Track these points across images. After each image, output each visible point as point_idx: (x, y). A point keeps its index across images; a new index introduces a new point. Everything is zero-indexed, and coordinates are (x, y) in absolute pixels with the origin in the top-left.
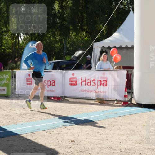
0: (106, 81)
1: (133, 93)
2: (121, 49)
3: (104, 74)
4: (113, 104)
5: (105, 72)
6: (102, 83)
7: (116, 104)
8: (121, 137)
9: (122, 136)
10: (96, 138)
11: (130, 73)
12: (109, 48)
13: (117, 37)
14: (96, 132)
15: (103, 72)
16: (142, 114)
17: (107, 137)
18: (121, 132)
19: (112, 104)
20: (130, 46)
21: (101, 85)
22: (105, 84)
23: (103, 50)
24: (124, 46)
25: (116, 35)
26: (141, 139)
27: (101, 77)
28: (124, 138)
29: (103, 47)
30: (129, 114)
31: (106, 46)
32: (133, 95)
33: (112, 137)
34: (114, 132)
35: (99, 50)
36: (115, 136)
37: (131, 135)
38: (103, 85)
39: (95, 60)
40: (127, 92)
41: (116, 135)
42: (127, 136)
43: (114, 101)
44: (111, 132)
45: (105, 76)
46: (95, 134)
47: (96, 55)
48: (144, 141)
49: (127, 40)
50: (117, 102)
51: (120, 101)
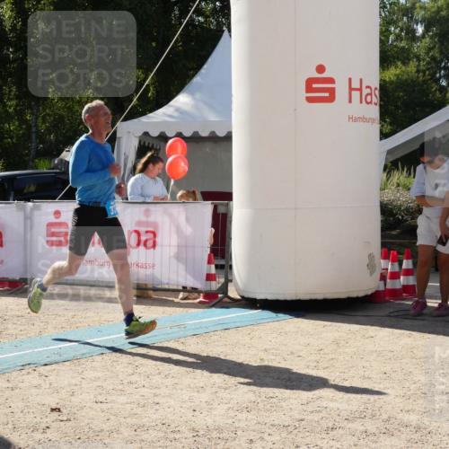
0: (155, 234)
1: (231, 267)
2: (197, 142)
3: (147, 213)
4: (176, 300)
5: (152, 207)
6: (143, 238)
7: (182, 299)
8: (196, 394)
9: (198, 392)
10: (123, 399)
11: (221, 210)
12: (163, 138)
13: (186, 108)
14: (125, 382)
15: (144, 207)
16: (256, 328)
17: (155, 395)
18: (196, 381)
19: (173, 301)
20: (221, 133)
21: (138, 244)
22: (150, 243)
23: (147, 144)
24: (205, 133)
25: (182, 100)
26: (253, 399)
27: (139, 223)
28: (204, 397)
29: (146, 134)
30: (219, 328)
31: (154, 133)
32: (231, 274)
33: (170, 396)
34: (176, 381)
35: (135, 143)
36: (179, 391)
37: (226, 389)
38: (145, 245)
39: (122, 173)
40: (213, 266)
41: (182, 390)
42: (214, 390)
43: (178, 291)
44: (169, 381)
45: (152, 219)
46: (121, 387)
47: (126, 159)
48: (261, 405)
49: (212, 117)
50: (186, 294)
51: (194, 290)
